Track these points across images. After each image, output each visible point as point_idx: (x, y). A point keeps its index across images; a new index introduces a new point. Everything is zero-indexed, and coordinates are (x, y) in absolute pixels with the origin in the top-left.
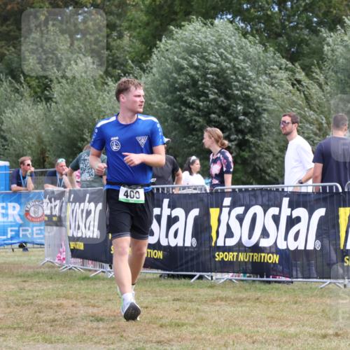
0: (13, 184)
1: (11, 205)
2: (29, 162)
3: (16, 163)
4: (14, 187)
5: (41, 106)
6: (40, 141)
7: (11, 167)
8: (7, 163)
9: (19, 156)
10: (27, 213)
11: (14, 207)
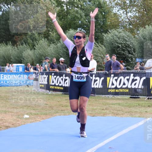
0: (25, 70)
1: (25, 75)
2: (30, 65)
3: (26, 65)
4: (26, 71)
5: (33, 51)
6: (32, 59)
7: (25, 66)
8: (24, 65)
9: (27, 63)
10: (29, 77)
11: (26, 76)
